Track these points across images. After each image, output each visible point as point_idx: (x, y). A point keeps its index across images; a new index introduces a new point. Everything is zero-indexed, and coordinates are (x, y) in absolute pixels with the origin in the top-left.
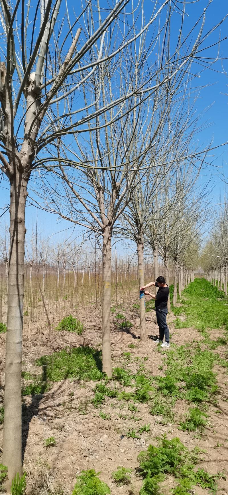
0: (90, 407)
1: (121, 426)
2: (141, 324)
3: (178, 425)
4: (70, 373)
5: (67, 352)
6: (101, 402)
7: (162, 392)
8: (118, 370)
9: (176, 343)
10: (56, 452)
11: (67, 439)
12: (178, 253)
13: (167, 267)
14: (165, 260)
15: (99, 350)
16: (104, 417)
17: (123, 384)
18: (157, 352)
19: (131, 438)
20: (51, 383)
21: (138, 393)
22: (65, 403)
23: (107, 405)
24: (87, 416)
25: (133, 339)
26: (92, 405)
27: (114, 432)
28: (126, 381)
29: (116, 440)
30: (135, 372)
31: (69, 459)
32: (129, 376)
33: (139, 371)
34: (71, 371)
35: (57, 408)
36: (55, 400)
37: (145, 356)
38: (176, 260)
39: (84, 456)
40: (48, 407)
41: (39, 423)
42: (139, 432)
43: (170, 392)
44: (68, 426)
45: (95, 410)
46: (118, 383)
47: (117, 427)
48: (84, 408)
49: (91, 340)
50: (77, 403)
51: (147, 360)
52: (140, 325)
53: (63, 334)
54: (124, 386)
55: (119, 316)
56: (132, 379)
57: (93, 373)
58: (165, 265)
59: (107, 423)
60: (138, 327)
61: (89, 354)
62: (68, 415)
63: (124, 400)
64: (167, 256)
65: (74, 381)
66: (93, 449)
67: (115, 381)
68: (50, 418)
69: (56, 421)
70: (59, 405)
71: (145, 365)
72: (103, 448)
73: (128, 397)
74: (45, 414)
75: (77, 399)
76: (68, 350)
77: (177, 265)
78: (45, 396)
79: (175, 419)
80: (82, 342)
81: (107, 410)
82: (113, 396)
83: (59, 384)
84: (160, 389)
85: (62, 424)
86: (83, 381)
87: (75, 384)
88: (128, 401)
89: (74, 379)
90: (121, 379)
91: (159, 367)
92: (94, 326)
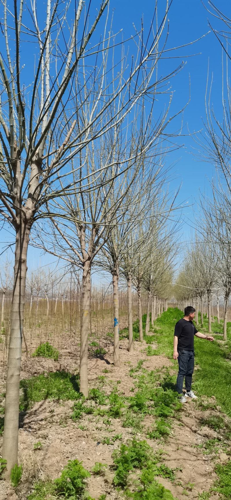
0: (70, 421)
1: (97, 435)
2: (114, 350)
3: (146, 434)
4: (49, 394)
5: (45, 376)
6: (79, 417)
7: (133, 409)
8: (94, 391)
9: (147, 369)
10: (42, 454)
11: (51, 445)
12: (151, 283)
13: (140, 297)
14: (139, 290)
15: (75, 374)
16: (83, 429)
17: (98, 403)
18: (129, 376)
19: (106, 445)
20: (33, 402)
21: (112, 409)
22: (47, 418)
23: (85, 420)
24: (67, 428)
25: (107, 365)
26: (71, 420)
27: (91, 440)
28: (101, 400)
29: (93, 446)
30: (110, 393)
31: (54, 460)
32: (104, 397)
33: (112, 393)
34: (50, 393)
35: (40, 422)
36: (37, 416)
37: (118, 379)
38: (149, 290)
39: (67, 457)
40: (32, 421)
41: (25, 434)
42: (112, 440)
43: (140, 409)
44: (51, 436)
45: (74, 424)
46: (93, 402)
47: (93, 436)
48: (64, 422)
49: (67, 366)
50: (58, 418)
51: (120, 383)
52: (114, 352)
53: (39, 361)
54: (99, 405)
55: (93, 343)
56: (107, 399)
57: (71, 394)
58: (138, 294)
59: (85, 433)
60: (112, 354)
61: (66, 377)
62: (50, 428)
63: (99, 416)
64: (140, 286)
65: (53, 401)
66: (74, 452)
67: (91, 400)
68: (34, 430)
69: (40, 432)
70: (42, 420)
71: (118, 387)
72: (82, 452)
73: (103, 412)
74: (30, 427)
75: (58, 415)
76: (46, 374)
77: (150, 295)
78: (28, 413)
79: (144, 430)
80: (58, 368)
81: (84, 423)
82: (90, 413)
83: (40, 403)
84: (131, 407)
85: (46, 434)
86: (61, 400)
87: (54, 403)
88: (103, 416)
89: (53, 399)
90: (97, 399)
91: (131, 390)
92: (69, 353)
